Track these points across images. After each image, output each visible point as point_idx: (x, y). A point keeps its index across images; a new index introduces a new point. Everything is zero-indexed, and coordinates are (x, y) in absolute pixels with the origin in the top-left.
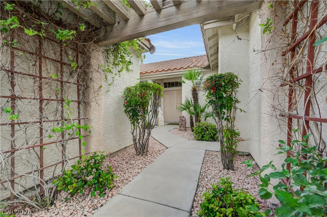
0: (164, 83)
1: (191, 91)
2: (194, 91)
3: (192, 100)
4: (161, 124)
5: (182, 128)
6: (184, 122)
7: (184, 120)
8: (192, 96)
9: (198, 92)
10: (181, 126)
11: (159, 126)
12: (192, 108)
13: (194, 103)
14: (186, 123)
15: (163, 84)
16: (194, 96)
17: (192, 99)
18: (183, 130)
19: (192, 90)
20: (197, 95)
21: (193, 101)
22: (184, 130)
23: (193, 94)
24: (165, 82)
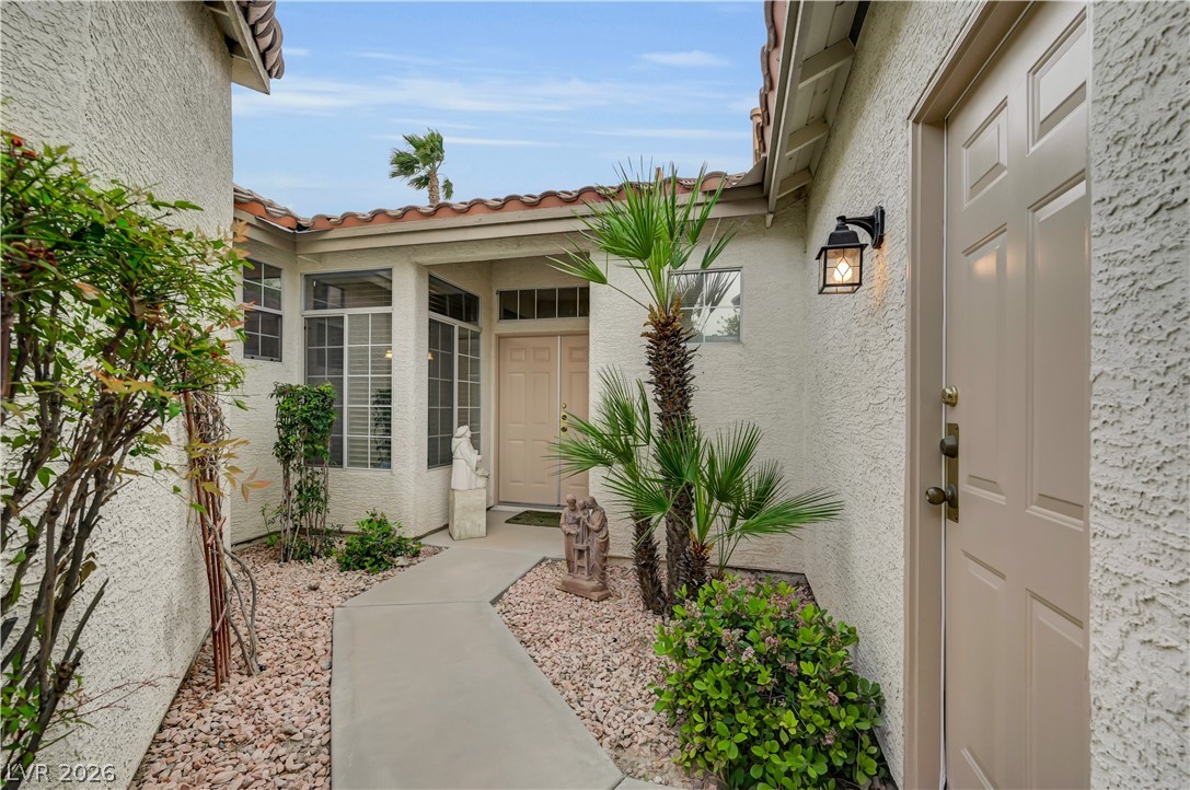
0: (502, 294)
1: (646, 341)
2: (666, 337)
3: (650, 397)
4: (468, 525)
5: (584, 581)
6: (597, 539)
7: (595, 527)
8: (646, 374)
9: (690, 346)
10: (578, 563)
11: (456, 535)
12: (647, 459)
13: (661, 417)
14: (605, 545)
15: (496, 299)
16: (666, 373)
17: (650, 389)
18: (586, 590)
19: (651, 329)
20: (683, 364)
21: (654, 408)
22: (595, 595)
23: (655, 361)
24: (506, 287)
